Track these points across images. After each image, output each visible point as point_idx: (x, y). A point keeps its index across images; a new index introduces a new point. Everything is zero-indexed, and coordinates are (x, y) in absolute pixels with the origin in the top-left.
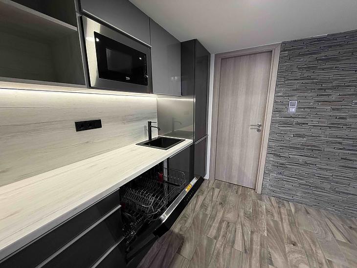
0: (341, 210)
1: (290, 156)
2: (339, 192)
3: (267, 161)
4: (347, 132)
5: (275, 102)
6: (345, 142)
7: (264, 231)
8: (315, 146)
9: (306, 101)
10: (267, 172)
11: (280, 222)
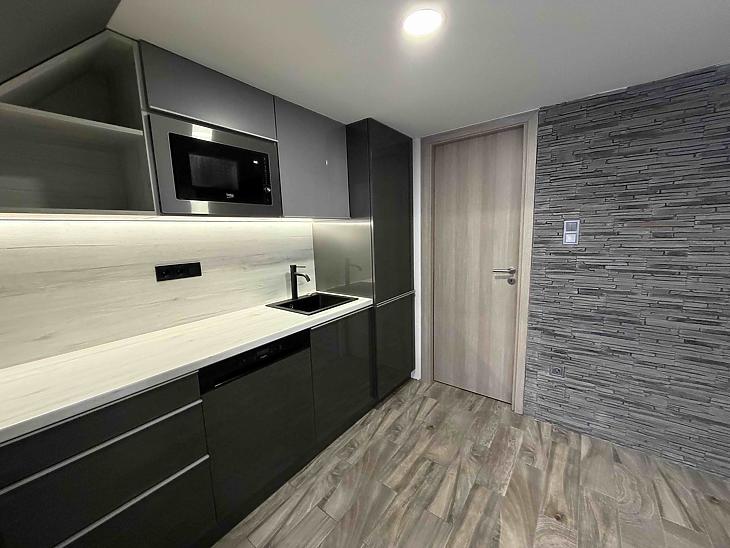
0: (698, 459)
1: (576, 334)
2: (690, 418)
3: (530, 346)
4: (690, 283)
5: (536, 224)
6: (690, 305)
7: (503, 485)
8: (625, 314)
9: (598, 220)
10: (531, 367)
11: (544, 473)
